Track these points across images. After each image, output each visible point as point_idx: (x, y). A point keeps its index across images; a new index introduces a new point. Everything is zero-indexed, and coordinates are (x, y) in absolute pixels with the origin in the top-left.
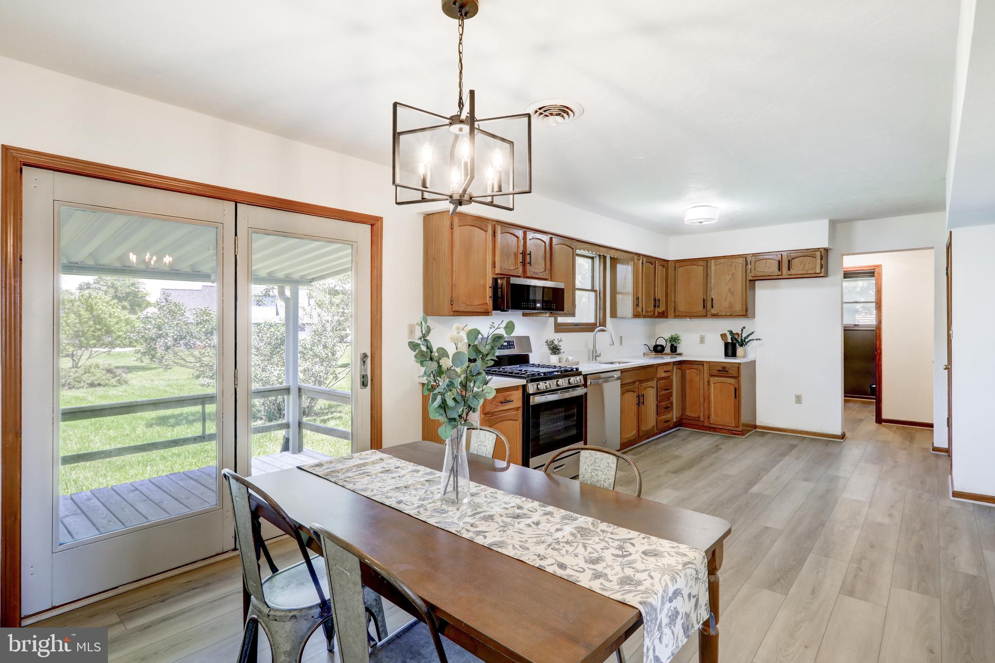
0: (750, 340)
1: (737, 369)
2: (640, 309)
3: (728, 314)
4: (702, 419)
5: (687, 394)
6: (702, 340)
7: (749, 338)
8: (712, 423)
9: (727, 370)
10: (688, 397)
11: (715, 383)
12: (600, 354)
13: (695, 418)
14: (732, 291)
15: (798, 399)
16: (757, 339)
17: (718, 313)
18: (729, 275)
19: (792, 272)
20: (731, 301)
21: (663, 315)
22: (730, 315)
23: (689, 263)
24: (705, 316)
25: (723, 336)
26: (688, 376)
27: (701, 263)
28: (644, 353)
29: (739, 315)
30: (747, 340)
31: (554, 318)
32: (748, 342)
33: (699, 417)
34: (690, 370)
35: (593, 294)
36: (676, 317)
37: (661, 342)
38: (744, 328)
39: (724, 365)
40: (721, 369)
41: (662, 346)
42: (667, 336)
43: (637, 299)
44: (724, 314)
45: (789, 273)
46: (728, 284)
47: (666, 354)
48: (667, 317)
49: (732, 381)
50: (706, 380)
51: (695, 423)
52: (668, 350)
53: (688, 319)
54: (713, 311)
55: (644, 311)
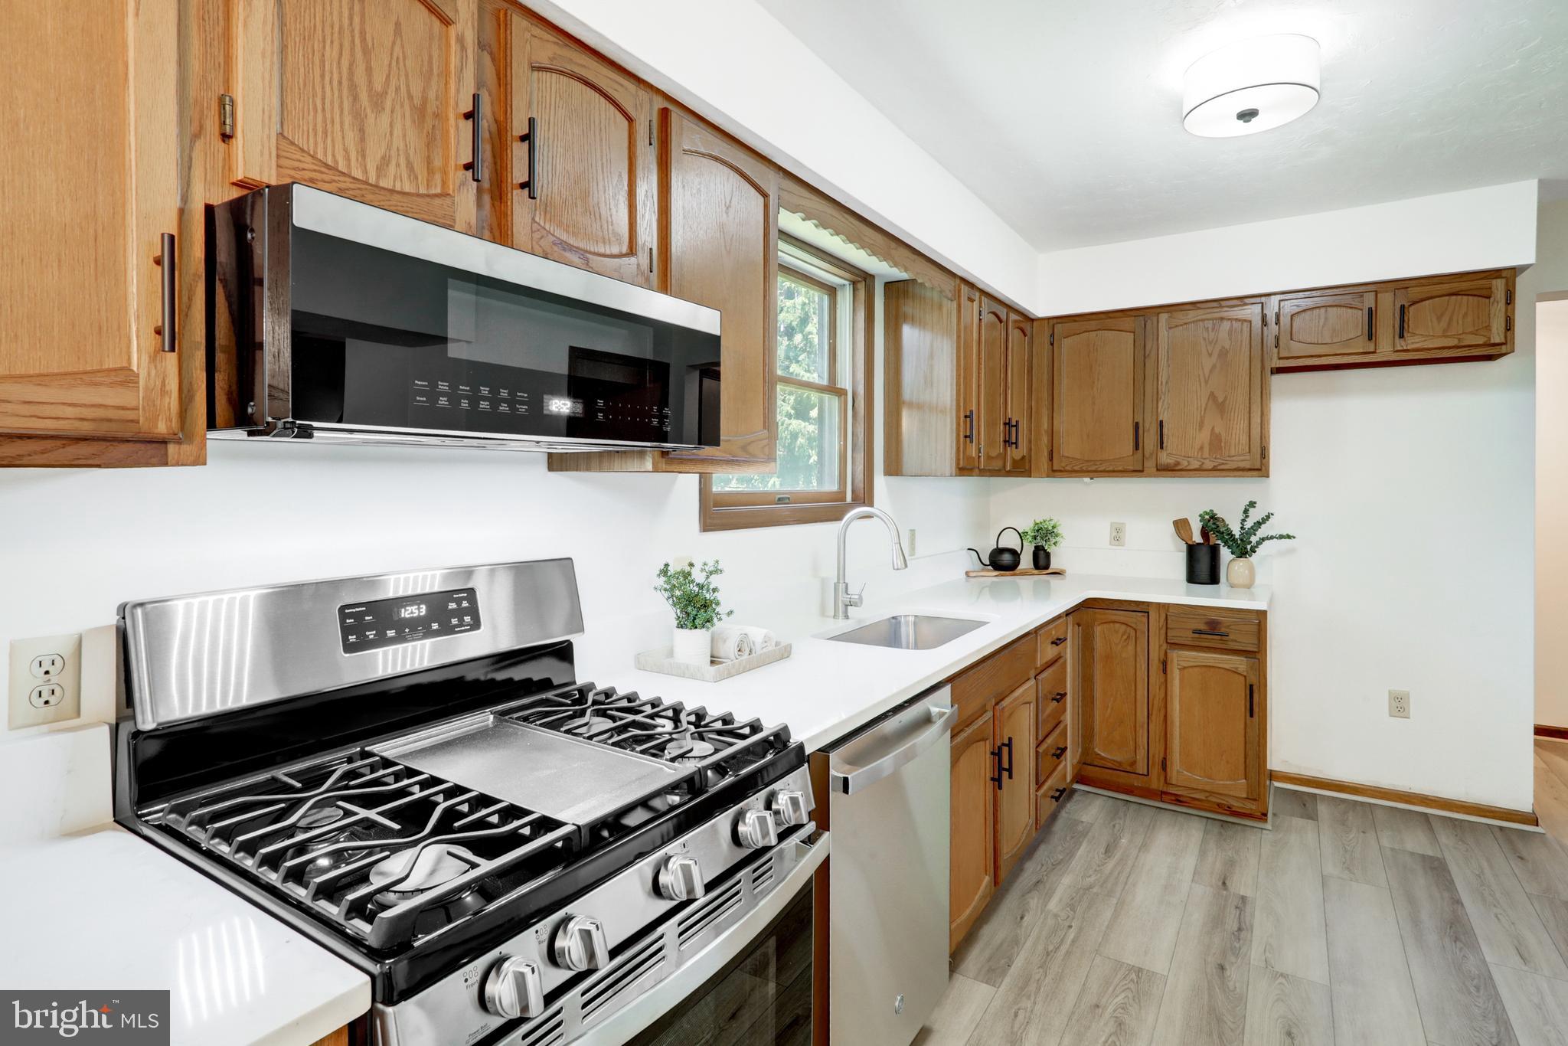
0: (1263, 539)
1: (1254, 628)
2: (973, 451)
3: (1209, 465)
4: (1141, 768)
5: (1098, 694)
6: (1117, 536)
7: (1262, 532)
8: (1174, 782)
9: (1223, 630)
10: (1098, 704)
11: (1185, 668)
12: (860, 596)
13: (1120, 763)
14: (1220, 400)
15: (1399, 705)
16: (1281, 537)
17: (1178, 463)
18: (1210, 355)
19: (1412, 342)
20: (1217, 430)
21: (1022, 469)
22: (1215, 469)
23: (1093, 324)
24: (1138, 472)
25: (1181, 526)
26: (1099, 644)
27: (1128, 323)
28: (967, 574)
29: (1243, 470)
30: (1254, 539)
31: (697, 476)
32: (1259, 543)
33: (1133, 763)
34: (1105, 626)
35: (832, 403)
36: (1054, 472)
37: (1010, 541)
38: (1252, 504)
39: (1214, 616)
40: (1202, 627)
41: (1013, 552)
42: (1026, 525)
43: (966, 417)
44: (1195, 464)
45: (1400, 344)
46: (1206, 382)
47: (1024, 573)
48: (1027, 473)
49: (1239, 663)
50: (1155, 656)
51: (1123, 779)
52: (1026, 561)
53: (1087, 480)
54: (1164, 458)
55: (982, 455)
